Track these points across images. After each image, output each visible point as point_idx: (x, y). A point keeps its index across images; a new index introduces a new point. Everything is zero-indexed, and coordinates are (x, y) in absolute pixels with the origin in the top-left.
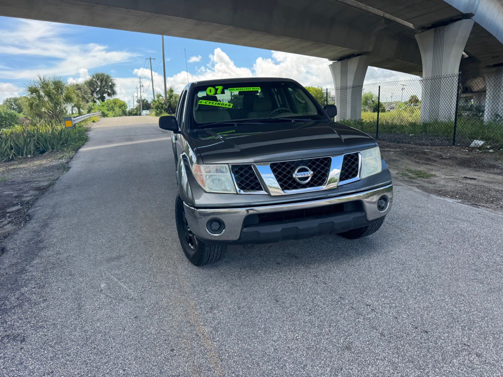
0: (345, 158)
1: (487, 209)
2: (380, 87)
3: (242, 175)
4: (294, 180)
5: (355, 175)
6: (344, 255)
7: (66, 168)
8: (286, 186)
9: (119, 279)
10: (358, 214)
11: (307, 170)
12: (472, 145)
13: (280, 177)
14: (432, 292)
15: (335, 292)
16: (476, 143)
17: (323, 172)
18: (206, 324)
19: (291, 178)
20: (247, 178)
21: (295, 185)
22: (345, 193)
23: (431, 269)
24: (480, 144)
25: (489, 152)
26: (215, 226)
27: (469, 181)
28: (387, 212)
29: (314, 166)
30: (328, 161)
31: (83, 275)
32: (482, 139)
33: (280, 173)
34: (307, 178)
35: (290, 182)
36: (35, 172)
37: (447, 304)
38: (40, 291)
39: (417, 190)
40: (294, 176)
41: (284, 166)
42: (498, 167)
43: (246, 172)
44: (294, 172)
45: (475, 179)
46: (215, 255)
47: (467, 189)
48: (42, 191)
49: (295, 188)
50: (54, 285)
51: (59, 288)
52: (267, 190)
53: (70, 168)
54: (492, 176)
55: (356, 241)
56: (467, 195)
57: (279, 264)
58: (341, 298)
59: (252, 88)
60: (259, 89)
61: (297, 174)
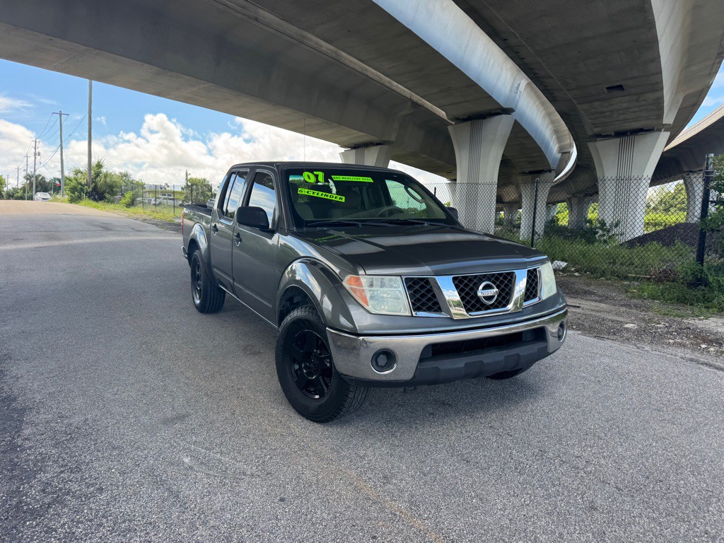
0: (529, 274)
1: (614, 342)
2: (435, 188)
3: (416, 292)
4: (478, 299)
5: (535, 296)
8: (469, 306)
9: (208, 449)
10: (540, 345)
11: (492, 287)
13: (463, 295)
16: (558, 264)
17: (507, 290)
19: (475, 296)
20: (423, 296)
21: (479, 305)
23: (612, 412)
24: (563, 266)
25: (576, 276)
26: (382, 360)
29: (498, 283)
30: (512, 277)
32: (563, 260)
34: (492, 297)
35: (474, 302)
38: (78, 476)
40: (479, 294)
41: (466, 281)
42: (594, 294)
43: (422, 287)
44: (478, 289)
45: (578, 307)
47: (579, 319)
49: (479, 310)
50: (96, 464)
52: (449, 313)
54: (594, 304)
56: (583, 325)
59: (361, 178)
60: (369, 180)
61: (483, 291)
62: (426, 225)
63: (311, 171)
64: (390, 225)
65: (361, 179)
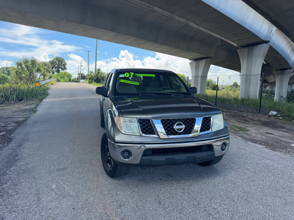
0: (204, 119)
1: (281, 152)
2: (218, 77)
3: (144, 125)
4: (174, 130)
5: (208, 129)
6: (199, 176)
7: (34, 111)
8: (169, 133)
9: (64, 183)
10: (210, 153)
11: (181, 125)
12: (270, 114)
13: (166, 127)
14: (252, 202)
15: (195, 199)
16: (272, 113)
17: (191, 126)
18: (117, 215)
19: (173, 128)
20: (147, 127)
21: (174, 133)
22: (203, 139)
23: (250, 188)
24: (275, 114)
25: (280, 119)
26: (126, 154)
27: (269, 135)
28: (226, 152)
29: (186, 123)
30: (194, 120)
31: (42, 179)
32: (275, 111)
33: (166, 125)
34: (182, 129)
35: (172, 131)
36: (15, 112)
37: (261, 211)
38: (14, 187)
39: (240, 138)
40: (174, 127)
41: (169, 121)
42: (285, 128)
43: (147, 123)
44: (174, 125)
45: (272, 134)
46: (123, 172)
47: (268, 140)
48: (19, 124)
49: (174, 134)
50: (23, 184)
51: (26, 186)
52: (158, 135)
53: (36, 111)
54: (282, 133)
55: (207, 168)
56: (268, 143)
57: (161, 179)
58: (198, 203)
60: (154, 76)
61: (176, 126)
62: (172, 95)
63: (129, 72)
64: (155, 95)
65: (150, 75)
